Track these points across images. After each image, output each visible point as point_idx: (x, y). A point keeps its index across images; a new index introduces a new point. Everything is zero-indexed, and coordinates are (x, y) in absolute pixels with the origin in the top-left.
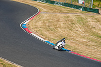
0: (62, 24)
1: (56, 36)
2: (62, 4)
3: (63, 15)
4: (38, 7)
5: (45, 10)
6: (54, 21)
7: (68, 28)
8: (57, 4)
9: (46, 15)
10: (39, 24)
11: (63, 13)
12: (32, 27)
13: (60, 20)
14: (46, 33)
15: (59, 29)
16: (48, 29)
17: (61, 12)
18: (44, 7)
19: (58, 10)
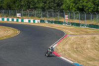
0: (89, 46)
1: (84, 58)
2: (87, 26)
3: (89, 37)
4: (64, 30)
5: (71, 33)
6: (81, 43)
7: (96, 49)
8: (83, 26)
9: (73, 38)
10: (67, 47)
11: (90, 34)
12: (60, 51)
13: (87, 42)
14: (75, 55)
15: (87, 51)
16: (76, 51)
17: (87, 33)
18: (70, 30)
19: (84, 32)
